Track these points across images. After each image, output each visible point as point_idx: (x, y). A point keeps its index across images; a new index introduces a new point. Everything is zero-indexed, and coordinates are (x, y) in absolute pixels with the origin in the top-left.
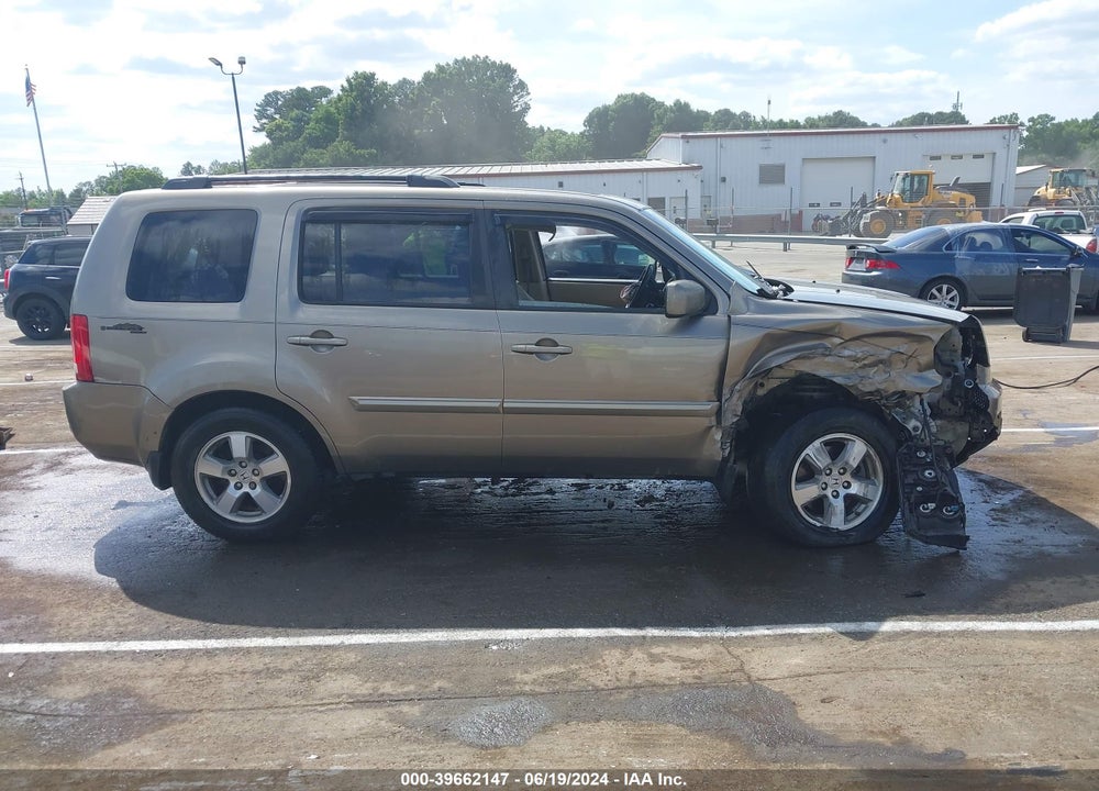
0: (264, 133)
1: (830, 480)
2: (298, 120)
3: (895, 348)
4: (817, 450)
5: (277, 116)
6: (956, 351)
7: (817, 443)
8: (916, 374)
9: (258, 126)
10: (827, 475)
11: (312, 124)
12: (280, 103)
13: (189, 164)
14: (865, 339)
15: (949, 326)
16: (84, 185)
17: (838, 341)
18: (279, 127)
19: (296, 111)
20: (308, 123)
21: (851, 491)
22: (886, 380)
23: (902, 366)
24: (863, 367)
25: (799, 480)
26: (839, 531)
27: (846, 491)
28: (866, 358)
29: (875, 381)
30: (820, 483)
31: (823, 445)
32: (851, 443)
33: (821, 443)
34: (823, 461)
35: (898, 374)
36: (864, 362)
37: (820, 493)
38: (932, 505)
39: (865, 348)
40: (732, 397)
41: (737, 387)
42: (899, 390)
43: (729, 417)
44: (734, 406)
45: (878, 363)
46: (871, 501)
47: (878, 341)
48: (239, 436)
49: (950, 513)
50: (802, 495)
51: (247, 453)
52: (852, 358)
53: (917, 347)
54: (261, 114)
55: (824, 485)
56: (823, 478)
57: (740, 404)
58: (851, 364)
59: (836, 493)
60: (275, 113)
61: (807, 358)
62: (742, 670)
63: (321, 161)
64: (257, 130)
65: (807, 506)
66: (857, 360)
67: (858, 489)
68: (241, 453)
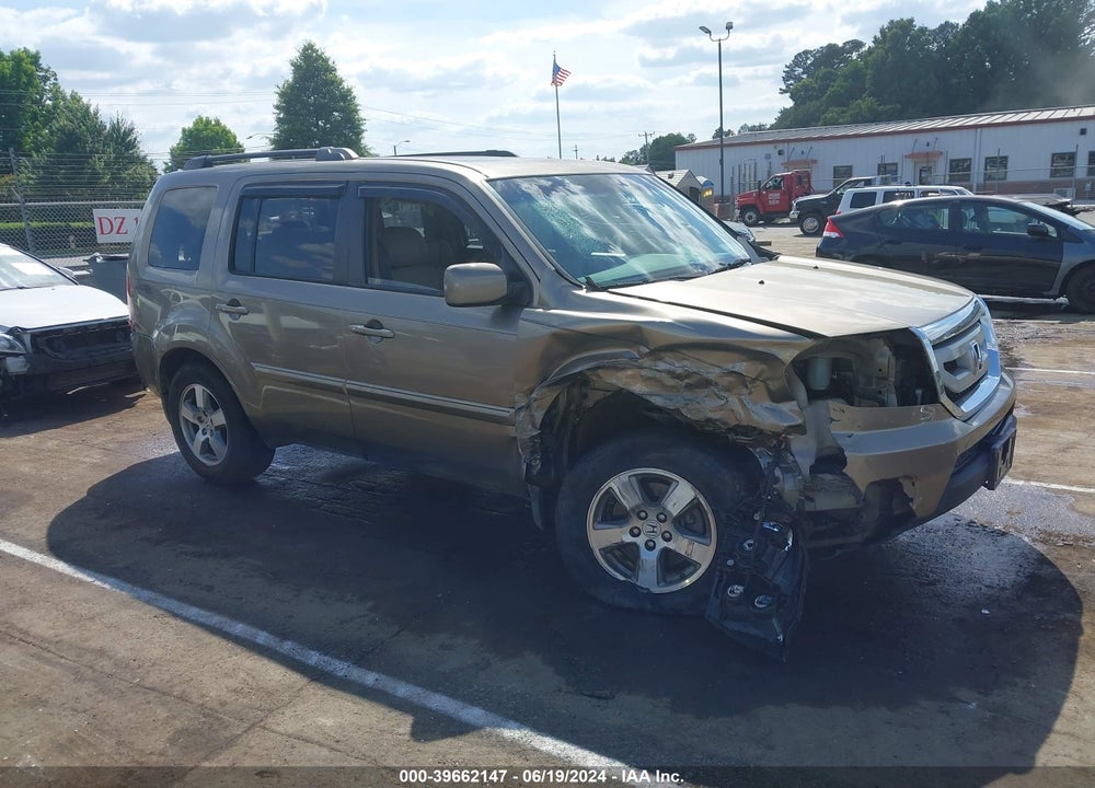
0: (788, 94)
1: (645, 527)
2: (826, 77)
3: (730, 367)
4: (624, 484)
5: (805, 76)
6: (886, 379)
7: (624, 476)
8: (769, 404)
9: (784, 87)
10: (642, 519)
11: (838, 80)
12: (809, 62)
14: (684, 351)
15: (809, 342)
16: (631, 153)
17: (645, 350)
18: (806, 87)
19: (823, 69)
20: (834, 81)
21: (671, 545)
22: (721, 408)
23: (745, 391)
24: (689, 387)
25: (599, 519)
26: (650, 593)
27: (665, 544)
28: (688, 375)
29: (706, 408)
30: (628, 528)
31: (634, 480)
32: (674, 484)
33: (630, 477)
34: (629, 500)
35: (742, 402)
36: (687, 381)
37: (628, 539)
38: (739, 589)
39: (686, 363)
40: (528, 406)
41: (534, 395)
42: (744, 423)
43: (526, 429)
44: (532, 416)
45: (706, 383)
46: (696, 566)
47: (703, 355)
48: (199, 389)
49: (760, 606)
50: (601, 537)
51: (206, 405)
52: (672, 374)
53: (763, 367)
54: (788, 75)
55: (636, 531)
56: (635, 522)
57: (539, 416)
58: (671, 382)
59: (651, 544)
60: (803, 73)
61: (616, 368)
62: (271, 711)
63: (841, 120)
64: (783, 92)
65: (606, 551)
66: (678, 377)
67: (681, 545)
68: (200, 403)
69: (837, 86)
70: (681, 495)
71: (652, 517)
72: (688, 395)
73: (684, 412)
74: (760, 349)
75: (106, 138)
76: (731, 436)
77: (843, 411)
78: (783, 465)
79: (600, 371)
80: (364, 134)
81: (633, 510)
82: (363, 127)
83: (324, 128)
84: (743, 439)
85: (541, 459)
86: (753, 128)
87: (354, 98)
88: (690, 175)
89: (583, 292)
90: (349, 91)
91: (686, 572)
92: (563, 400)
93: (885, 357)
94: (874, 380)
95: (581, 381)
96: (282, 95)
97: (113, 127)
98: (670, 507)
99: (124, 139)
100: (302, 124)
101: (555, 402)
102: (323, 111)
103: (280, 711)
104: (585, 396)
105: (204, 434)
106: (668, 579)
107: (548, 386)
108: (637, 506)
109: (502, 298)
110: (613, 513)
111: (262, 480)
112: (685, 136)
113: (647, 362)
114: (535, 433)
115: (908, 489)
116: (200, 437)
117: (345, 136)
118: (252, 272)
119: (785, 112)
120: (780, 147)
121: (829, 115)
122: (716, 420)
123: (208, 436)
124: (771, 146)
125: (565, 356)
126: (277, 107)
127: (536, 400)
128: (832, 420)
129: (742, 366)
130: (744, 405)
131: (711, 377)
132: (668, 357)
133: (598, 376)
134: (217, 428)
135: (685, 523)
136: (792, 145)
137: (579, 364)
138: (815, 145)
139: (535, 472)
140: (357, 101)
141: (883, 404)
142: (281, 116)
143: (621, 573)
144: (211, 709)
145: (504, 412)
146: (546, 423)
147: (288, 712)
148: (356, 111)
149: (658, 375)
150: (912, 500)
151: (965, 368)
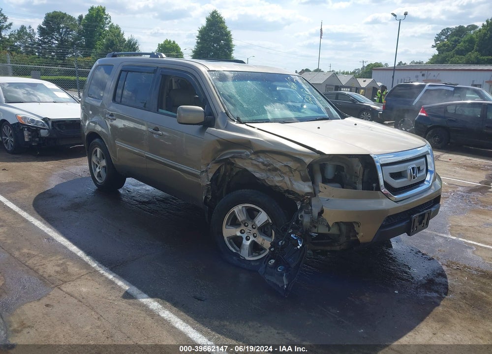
0: (436, 48)
1: (247, 230)
2: (456, 41)
3: (286, 163)
4: (240, 210)
5: (446, 40)
6: (358, 177)
7: (240, 206)
8: (301, 182)
9: (435, 45)
10: (246, 226)
11: (462, 43)
12: (448, 33)
13: (401, 62)
14: (268, 154)
15: (318, 156)
17: (252, 152)
18: (444, 45)
19: (455, 37)
20: (460, 43)
21: (255, 240)
22: (281, 181)
23: (291, 175)
24: (269, 170)
25: (229, 224)
26: (245, 259)
27: (254, 239)
28: (270, 165)
29: (276, 180)
30: (240, 229)
31: (244, 209)
32: (260, 213)
33: (242, 207)
34: (241, 217)
35: (290, 179)
36: (268, 167)
37: (239, 234)
38: (273, 261)
39: (268, 159)
40: (206, 171)
41: (209, 167)
42: (290, 189)
43: (205, 181)
44: (208, 175)
45: (275, 169)
46: (265, 250)
47: (275, 156)
48: (99, 150)
49: (279, 271)
50: (229, 232)
51: (100, 156)
52: (263, 163)
53: (299, 165)
54: (437, 39)
55: (243, 231)
56: (243, 227)
57: (211, 175)
58: (262, 167)
59: (248, 238)
60: (445, 38)
61: (241, 158)
62: (66, 282)
63: (460, 62)
64: (433, 47)
65: (230, 238)
66: (265, 165)
67: (260, 240)
68: (98, 156)
69: (461, 46)
70: (262, 218)
71: (250, 226)
72: (269, 174)
73: (266, 180)
74: (297, 156)
75: (126, 45)
76: (287, 195)
77: (326, 188)
78: (306, 210)
79: (235, 159)
80: (233, 52)
81: (242, 222)
82: (233, 49)
83: (216, 48)
84: (291, 196)
85: (211, 195)
86: (417, 63)
87: (231, 35)
88: (374, 81)
89: (234, 123)
90: (229, 32)
91: (261, 252)
92: (223, 170)
93: (359, 167)
94: (353, 177)
95: (228, 162)
96: (200, 32)
97: (129, 41)
98: (257, 222)
99: (132, 46)
100: (207, 45)
101: (219, 170)
102: (217, 40)
103: (69, 282)
104: (232, 170)
105: (99, 169)
106: (253, 255)
107: (215, 163)
108: (244, 220)
109: (202, 122)
110: (234, 222)
111: (121, 191)
112: (383, 64)
113: (253, 157)
114: (208, 183)
115: (356, 228)
116: (98, 170)
117: (225, 52)
118: (120, 103)
119: (434, 56)
120: (424, 72)
121: (454, 59)
122: (280, 186)
123: (100, 170)
124: (419, 72)
125: (222, 151)
126: (198, 37)
127: (209, 169)
128: (320, 192)
129: (291, 164)
130: (291, 181)
131: (277, 166)
132: (261, 155)
133: (235, 161)
134: (103, 166)
135: (264, 231)
136: (429, 72)
137: (227, 155)
138: (441, 73)
139: (208, 200)
140: (232, 37)
141: (355, 188)
142: (199, 41)
143: (234, 248)
144: (44, 277)
145: (198, 172)
146: (214, 180)
147: (72, 283)
148: (231, 41)
149: (258, 163)
150: (358, 234)
151: (405, 177)
